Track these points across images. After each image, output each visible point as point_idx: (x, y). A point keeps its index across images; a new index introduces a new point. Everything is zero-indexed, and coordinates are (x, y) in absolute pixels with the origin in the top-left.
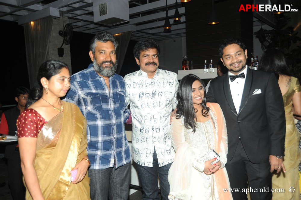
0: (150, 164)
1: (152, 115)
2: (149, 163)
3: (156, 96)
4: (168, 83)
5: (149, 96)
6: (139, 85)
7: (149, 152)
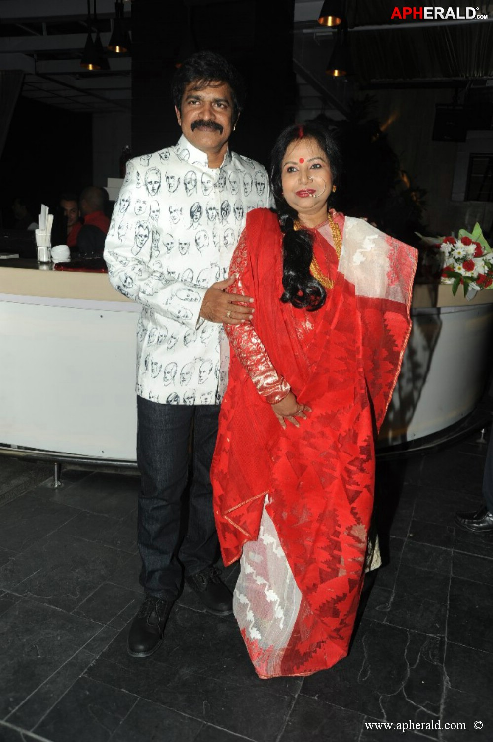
0: (209, 397)
1: (222, 268)
2: (206, 396)
3: (232, 217)
4: (254, 184)
5: (214, 214)
6: (185, 184)
7: (206, 367)
